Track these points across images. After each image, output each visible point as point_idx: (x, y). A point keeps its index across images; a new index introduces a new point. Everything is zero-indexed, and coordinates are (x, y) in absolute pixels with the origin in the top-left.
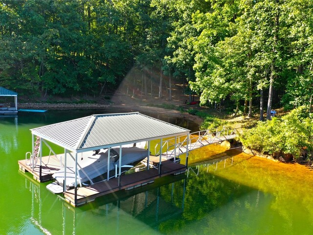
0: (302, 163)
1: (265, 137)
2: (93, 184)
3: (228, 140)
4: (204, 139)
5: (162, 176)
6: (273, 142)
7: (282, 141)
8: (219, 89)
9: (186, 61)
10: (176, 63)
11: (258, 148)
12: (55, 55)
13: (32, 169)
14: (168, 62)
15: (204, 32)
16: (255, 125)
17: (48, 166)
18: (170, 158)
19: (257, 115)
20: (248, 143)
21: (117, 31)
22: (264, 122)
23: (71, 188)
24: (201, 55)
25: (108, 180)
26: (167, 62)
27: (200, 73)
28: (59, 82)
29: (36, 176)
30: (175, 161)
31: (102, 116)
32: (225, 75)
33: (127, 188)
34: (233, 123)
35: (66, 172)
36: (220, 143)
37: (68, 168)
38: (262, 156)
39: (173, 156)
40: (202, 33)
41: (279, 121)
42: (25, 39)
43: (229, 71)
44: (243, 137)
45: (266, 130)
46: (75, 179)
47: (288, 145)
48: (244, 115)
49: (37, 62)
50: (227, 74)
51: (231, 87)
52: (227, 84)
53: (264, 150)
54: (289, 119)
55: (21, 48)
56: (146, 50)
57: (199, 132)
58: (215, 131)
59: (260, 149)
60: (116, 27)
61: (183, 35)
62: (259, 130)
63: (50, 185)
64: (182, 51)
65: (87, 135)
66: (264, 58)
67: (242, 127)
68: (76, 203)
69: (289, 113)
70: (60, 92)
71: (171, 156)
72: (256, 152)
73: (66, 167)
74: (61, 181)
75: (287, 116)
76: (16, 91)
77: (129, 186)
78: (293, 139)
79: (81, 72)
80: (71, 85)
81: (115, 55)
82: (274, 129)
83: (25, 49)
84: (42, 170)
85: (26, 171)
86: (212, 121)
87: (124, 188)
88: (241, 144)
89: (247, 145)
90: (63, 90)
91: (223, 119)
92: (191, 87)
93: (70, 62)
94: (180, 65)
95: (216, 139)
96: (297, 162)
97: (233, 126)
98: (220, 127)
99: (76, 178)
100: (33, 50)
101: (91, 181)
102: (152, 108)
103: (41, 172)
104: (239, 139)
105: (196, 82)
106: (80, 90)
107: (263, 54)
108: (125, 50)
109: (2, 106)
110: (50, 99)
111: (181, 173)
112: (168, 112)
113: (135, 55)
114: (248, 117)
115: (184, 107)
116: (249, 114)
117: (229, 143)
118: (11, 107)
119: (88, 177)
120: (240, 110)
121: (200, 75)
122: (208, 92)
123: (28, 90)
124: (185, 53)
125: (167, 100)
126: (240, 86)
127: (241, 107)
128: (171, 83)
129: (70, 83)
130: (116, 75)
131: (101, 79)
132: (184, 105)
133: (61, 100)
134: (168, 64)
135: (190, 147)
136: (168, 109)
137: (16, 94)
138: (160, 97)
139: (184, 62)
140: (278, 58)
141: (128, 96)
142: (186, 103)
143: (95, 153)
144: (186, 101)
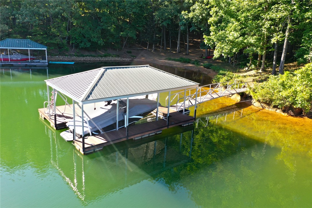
1: (275, 91)
2: (102, 133)
3: (239, 94)
4: (214, 92)
5: (170, 127)
6: (283, 96)
7: (292, 95)
8: (233, 43)
9: (202, 16)
10: (192, 18)
11: (268, 102)
13: (49, 117)
14: (186, 17)
16: (266, 79)
17: (64, 115)
18: (180, 110)
19: (270, 69)
20: (258, 96)
22: (276, 76)
24: (217, 9)
25: (117, 129)
26: (184, 17)
27: (214, 28)
28: (85, 37)
29: (52, 124)
30: (184, 113)
31: (111, 68)
32: (241, 29)
33: (135, 138)
34: (245, 76)
36: (231, 95)
38: (271, 110)
39: (183, 108)
41: (292, 75)
43: (244, 25)
44: (254, 91)
45: (278, 84)
47: (299, 100)
48: (257, 69)
50: (242, 28)
51: (245, 41)
52: (241, 39)
53: (273, 104)
54: (302, 73)
56: (165, 6)
57: (210, 85)
58: (227, 85)
62: (270, 84)
63: (64, 132)
64: (199, 6)
65: (94, 87)
66: (281, 10)
67: (254, 80)
68: (84, 151)
69: (303, 67)
70: (85, 46)
71: (181, 107)
72: (265, 105)
74: (72, 129)
75: (300, 70)
77: (136, 136)
78: (305, 93)
79: (104, 27)
80: (95, 40)
82: (286, 83)
83: (52, 5)
84: (57, 118)
85: (45, 119)
86: (224, 75)
87: (132, 137)
88: (251, 97)
89: (257, 98)
90: (89, 45)
91: (236, 72)
92: (206, 41)
93: (95, 18)
94: (197, 19)
95: (227, 92)
96: (306, 116)
97: (244, 80)
98: (231, 80)
100: (60, 6)
101: (101, 131)
102: (170, 61)
103: (55, 120)
104: (249, 92)
105: (211, 36)
106: (103, 45)
107: (280, 6)
108: (145, 6)
109: (34, 59)
110: (77, 53)
111: (190, 124)
112: (184, 66)
113: (155, 11)
114: (260, 71)
115: (199, 61)
116: (262, 69)
117: (239, 96)
118: (42, 60)
119: (98, 127)
120: (254, 64)
121: (215, 29)
122: (222, 46)
123: (58, 44)
124: (202, 8)
125: (184, 54)
126: (254, 40)
127: (255, 62)
128: (189, 38)
129: (94, 37)
130: (137, 30)
131: (123, 34)
132: (200, 60)
133: (87, 53)
134: (185, 19)
135: (200, 100)
136: (184, 62)
137: (45, 48)
138: (178, 52)
139: (200, 17)
140: (296, 10)
141: (148, 51)
142: (202, 57)
143: (107, 104)
144: (202, 55)
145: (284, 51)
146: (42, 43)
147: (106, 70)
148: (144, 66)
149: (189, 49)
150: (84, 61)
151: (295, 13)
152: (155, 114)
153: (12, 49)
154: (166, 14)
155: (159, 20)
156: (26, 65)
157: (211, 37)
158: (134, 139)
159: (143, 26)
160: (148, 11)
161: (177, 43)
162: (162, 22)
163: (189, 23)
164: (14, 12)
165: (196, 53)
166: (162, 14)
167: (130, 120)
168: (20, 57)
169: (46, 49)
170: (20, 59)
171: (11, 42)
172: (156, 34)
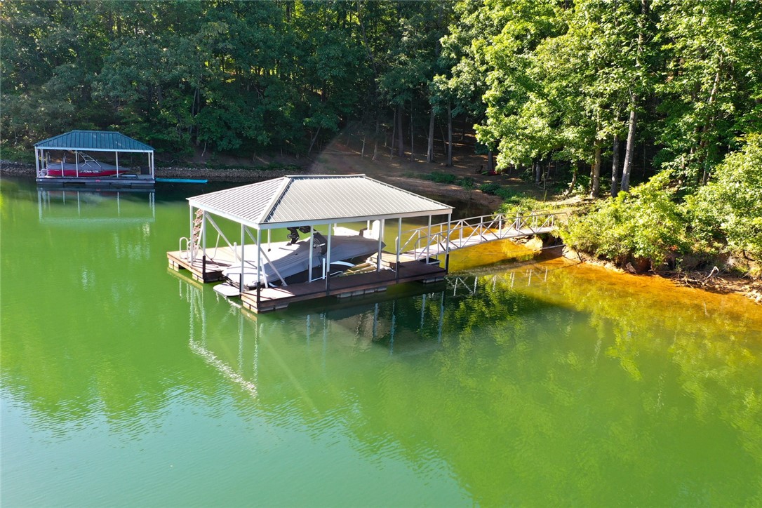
0: (666, 276)
2: (285, 284)
3: (539, 235)
5: (400, 281)
6: (615, 236)
7: (629, 234)
8: (533, 139)
9: (475, 85)
10: (456, 90)
11: (590, 249)
12: (221, 74)
13: (190, 264)
14: (442, 87)
15: (510, 26)
17: (215, 261)
18: (421, 258)
20: (573, 239)
21: (344, 23)
23: (251, 288)
24: (499, 73)
25: (310, 282)
26: (438, 87)
27: (494, 109)
28: (229, 128)
29: (197, 274)
30: (428, 263)
31: (301, 178)
33: (340, 295)
34: (559, 207)
35: (243, 267)
37: (247, 262)
38: (595, 264)
39: (426, 255)
40: (505, 30)
42: (166, 43)
46: (257, 276)
47: (640, 242)
48: (585, 193)
49: (188, 90)
52: (548, 131)
53: (598, 251)
55: (158, 60)
56: (400, 63)
57: (482, 217)
59: (592, 250)
60: (342, 16)
61: (473, 32)
63: (219, 286)
64: (469, 64)
65: (276, 205)
66: (615, 79)
67: (573, 213)
68: (259, 307)
70: (230, 146)
71: (423, 254)
72: (585, 256)
73: (243, 260)
74: (236, 279)
76: (149, 144)
77: (342, 291)
79: (270, 107)
80: (251, 133)
81: (340, 72)
82: (620, 212)
83: (167, 63)
84: (206, 265)
85: (181, 268)
86: (517, 203)
87: (335, 293)
88: (559, 240)
89: (570, 243)
90: (237, 143)
92: (478, 137)
93: (251, 89)
94: (465, 92)
96: (657, 273)
99: (259, 275)
100: (181, 64)
101: (283, 281)
103: (204, 268)
104: (559, 233)
105: (488, 126)
106: (268, 144)
107: (613, 70)
108: (357, 62)
109: (125, 172)
110: (212, 160)
111: (437, 280)
112: (440, 190)
113: (378, 73)
114: (591, 197)
115: (473, 180)
116: (594, 192)
117: (541, 241)
118: (142, 174)
119: (279, 275)
120: (582, 184)
121: (495, 113)
122: (510, 145)
123: (172, 143)
124: (475, 69)
125: (443, 166)
126: (576, 135)
127: (583, 179)
128: (454, 131)
129: (250, 128)
130: (340, 113)
131: (310, 122)
132: (476, 177)
133: (232, 162)
134: (440, 90)
135: (459, 243)
136: (441, 182)
137: (151, 149)
138: (429, 160)
139: (472, 87)
140: (641, 78)
141: (365, 158)
142: (480, 172)
143: (290, 242)
144: (480, 168)
145: (627, 155)
146: (140, 139)
147: (293, 181)
148: (356, 177)
149: (453, 154)
150: (226, 177)
151: (640, 83)
152: (376, 266)
153: (83, 151)
154: (403, 80)
155: (387, 93)
156: (110, 183)
157: (488, 128)
158: (338, 296)
159: (354, 106)
160: (365, 73)
161: (428, 140)
162: (394, 96)
163: (450, 98)
164: (88, 77)
165: (469, 162)
166: (395, 81)
167: (333, 268)
168: (98, 168)
169: (152, 151)
170: (97, 172)
171: (82, 137)
172: (382, 122)
